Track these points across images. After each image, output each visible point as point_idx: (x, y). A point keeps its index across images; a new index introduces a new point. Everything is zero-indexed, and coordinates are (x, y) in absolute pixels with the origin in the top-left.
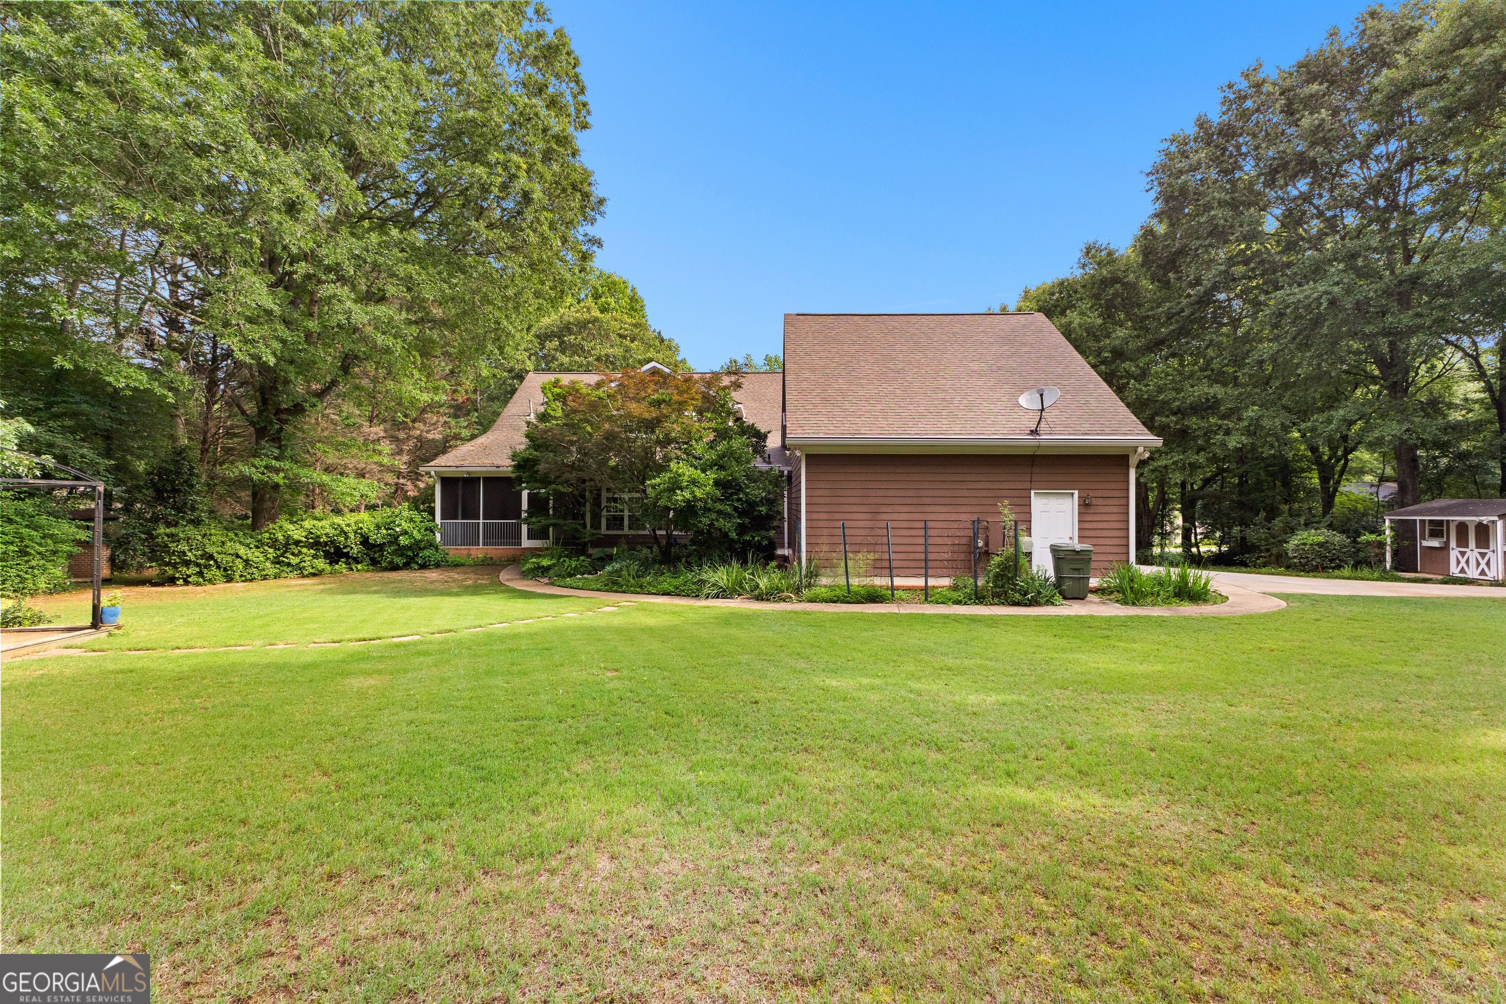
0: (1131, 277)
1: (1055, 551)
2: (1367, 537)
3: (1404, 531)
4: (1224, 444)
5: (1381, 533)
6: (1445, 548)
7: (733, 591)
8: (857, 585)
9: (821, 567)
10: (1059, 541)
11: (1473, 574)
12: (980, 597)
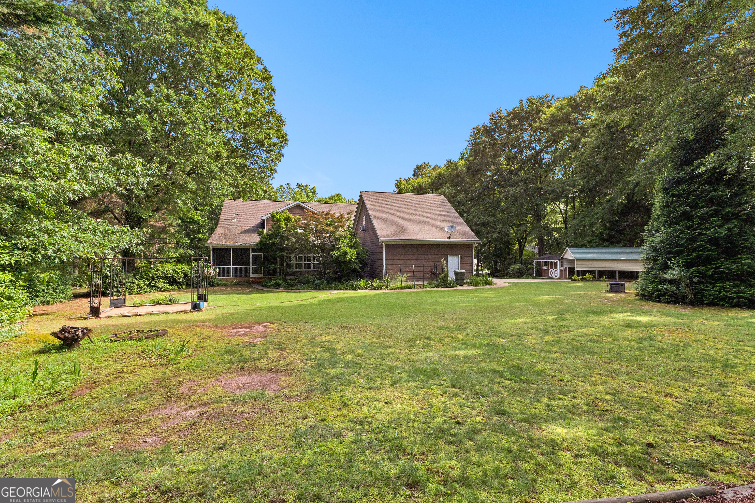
0: (463, 176)
1: (455, 272)
2: (530, 266)
3: (539, 264)
4: (492, 236)
5: (533, 265)
6: (548, 269)
7: (365, 287)
8: (404, 284)
9: (391, 279)
10: (456, 270)
11: (554, 276)
12: (438, 286)
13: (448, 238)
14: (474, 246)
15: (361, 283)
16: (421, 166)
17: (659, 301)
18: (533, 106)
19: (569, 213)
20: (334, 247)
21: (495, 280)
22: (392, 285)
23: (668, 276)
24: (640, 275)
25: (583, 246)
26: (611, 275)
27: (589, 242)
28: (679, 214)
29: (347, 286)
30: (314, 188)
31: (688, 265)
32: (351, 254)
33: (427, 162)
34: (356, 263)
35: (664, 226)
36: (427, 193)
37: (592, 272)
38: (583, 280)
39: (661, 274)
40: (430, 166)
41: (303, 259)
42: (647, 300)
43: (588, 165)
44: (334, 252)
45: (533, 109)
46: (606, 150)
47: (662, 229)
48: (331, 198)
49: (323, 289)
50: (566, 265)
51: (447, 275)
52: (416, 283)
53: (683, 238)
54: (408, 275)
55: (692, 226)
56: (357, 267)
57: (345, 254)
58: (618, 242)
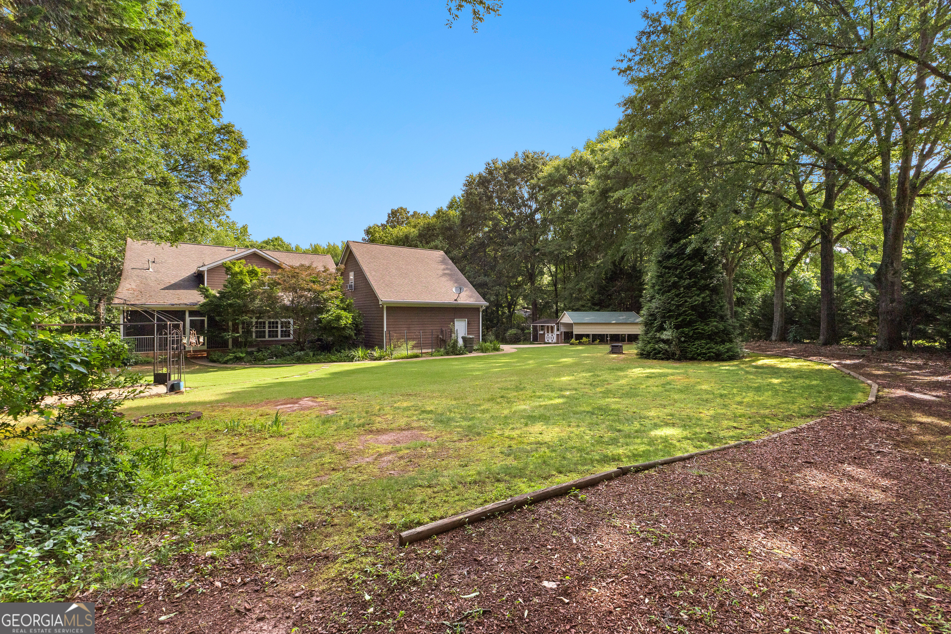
0: (456, 229)
1: (464, 338)
2: (527, 331)
3: (535, 329)
5: (530, 329)
6: (544, 334)
7: (363, 358)
8: (410, 353)
9: (394, 347)
10: (464, 335)
11: (550, 341)
12: (447, 354)
13: (455, 300)
14: (481, 310)
15: (360, 352)
16: (397, 211)
17: (655, 359)
18: (529, 160)
19: (559, 276)
20: (320, 310)
21: (502, 346)
22: (395, 354)
23: (664, 337)
24: (639, 337)
25: (577, 310)
26: (616, 338)
27: (583, 306)
28: (670, 284)
29: (341, 357)
30: (245, 228)
31: (677, 327)
32: (347, 319)
33: (404, 207)
34: (351, 328)
35: (658, 293)
36: (416, 246)
37: (587, 336)
38: (580, 343)
39: (658, 335)
40: (408, 212)
41: (279, 326)
42: (646, 358)
43: (584, 230)
44: (323, 316)
45: (529, 165)
46: (602, 218)
47: (657, 296)
48: (267, 243)
49: (309, 362)
50: (563, 329)
51: (456, 341)
52: (424, 351)
53: (674, 305)
54: (415, 342)
55: (680, 294)
56: (352, 333)
57: (339, 318)
58: (608, 307)
